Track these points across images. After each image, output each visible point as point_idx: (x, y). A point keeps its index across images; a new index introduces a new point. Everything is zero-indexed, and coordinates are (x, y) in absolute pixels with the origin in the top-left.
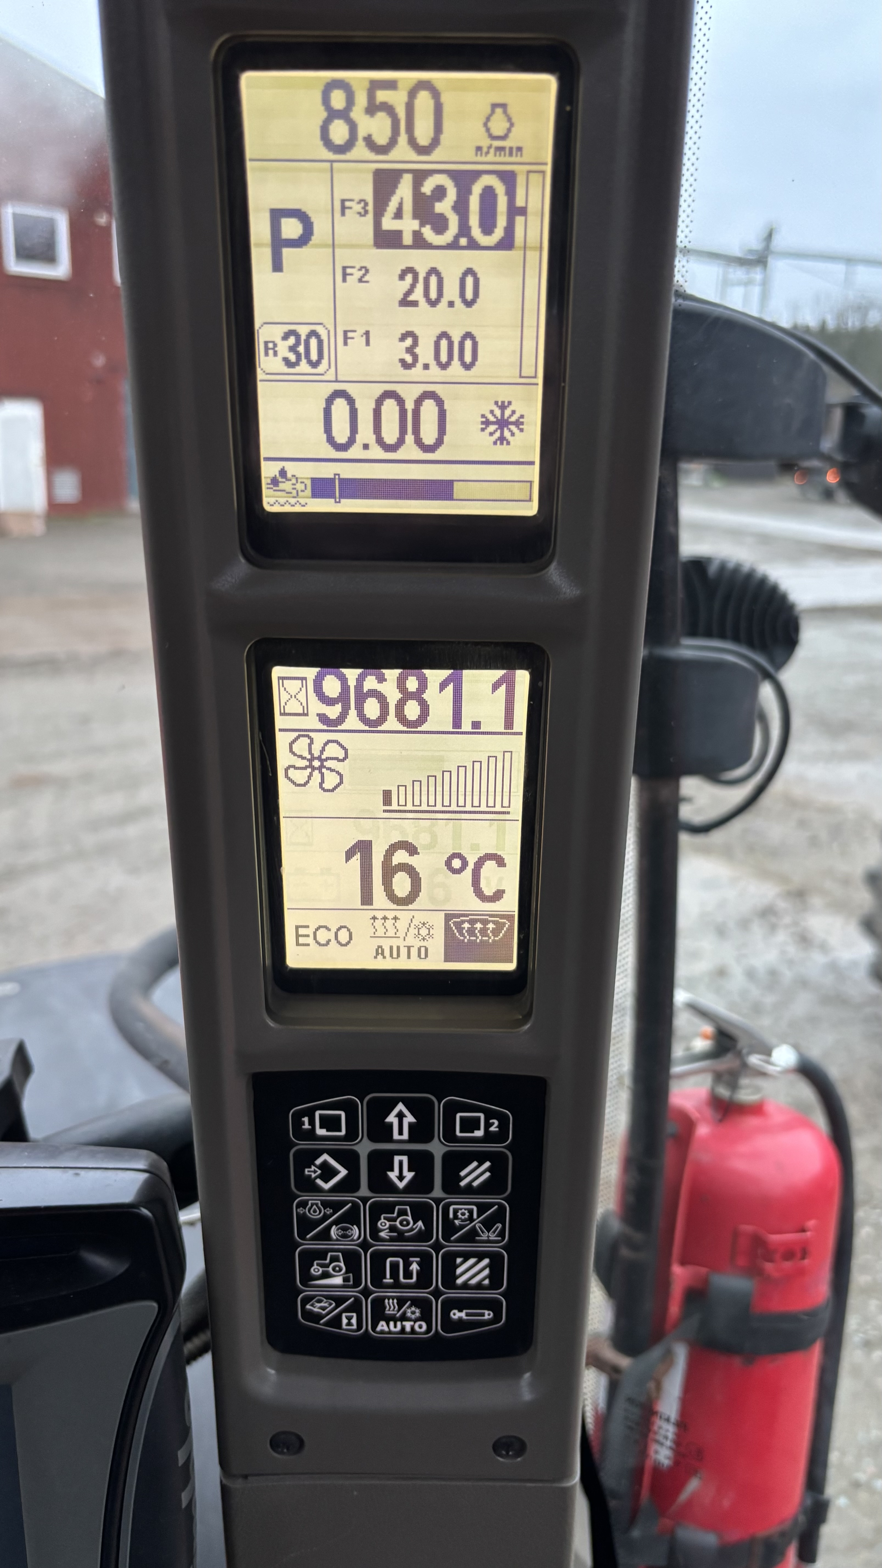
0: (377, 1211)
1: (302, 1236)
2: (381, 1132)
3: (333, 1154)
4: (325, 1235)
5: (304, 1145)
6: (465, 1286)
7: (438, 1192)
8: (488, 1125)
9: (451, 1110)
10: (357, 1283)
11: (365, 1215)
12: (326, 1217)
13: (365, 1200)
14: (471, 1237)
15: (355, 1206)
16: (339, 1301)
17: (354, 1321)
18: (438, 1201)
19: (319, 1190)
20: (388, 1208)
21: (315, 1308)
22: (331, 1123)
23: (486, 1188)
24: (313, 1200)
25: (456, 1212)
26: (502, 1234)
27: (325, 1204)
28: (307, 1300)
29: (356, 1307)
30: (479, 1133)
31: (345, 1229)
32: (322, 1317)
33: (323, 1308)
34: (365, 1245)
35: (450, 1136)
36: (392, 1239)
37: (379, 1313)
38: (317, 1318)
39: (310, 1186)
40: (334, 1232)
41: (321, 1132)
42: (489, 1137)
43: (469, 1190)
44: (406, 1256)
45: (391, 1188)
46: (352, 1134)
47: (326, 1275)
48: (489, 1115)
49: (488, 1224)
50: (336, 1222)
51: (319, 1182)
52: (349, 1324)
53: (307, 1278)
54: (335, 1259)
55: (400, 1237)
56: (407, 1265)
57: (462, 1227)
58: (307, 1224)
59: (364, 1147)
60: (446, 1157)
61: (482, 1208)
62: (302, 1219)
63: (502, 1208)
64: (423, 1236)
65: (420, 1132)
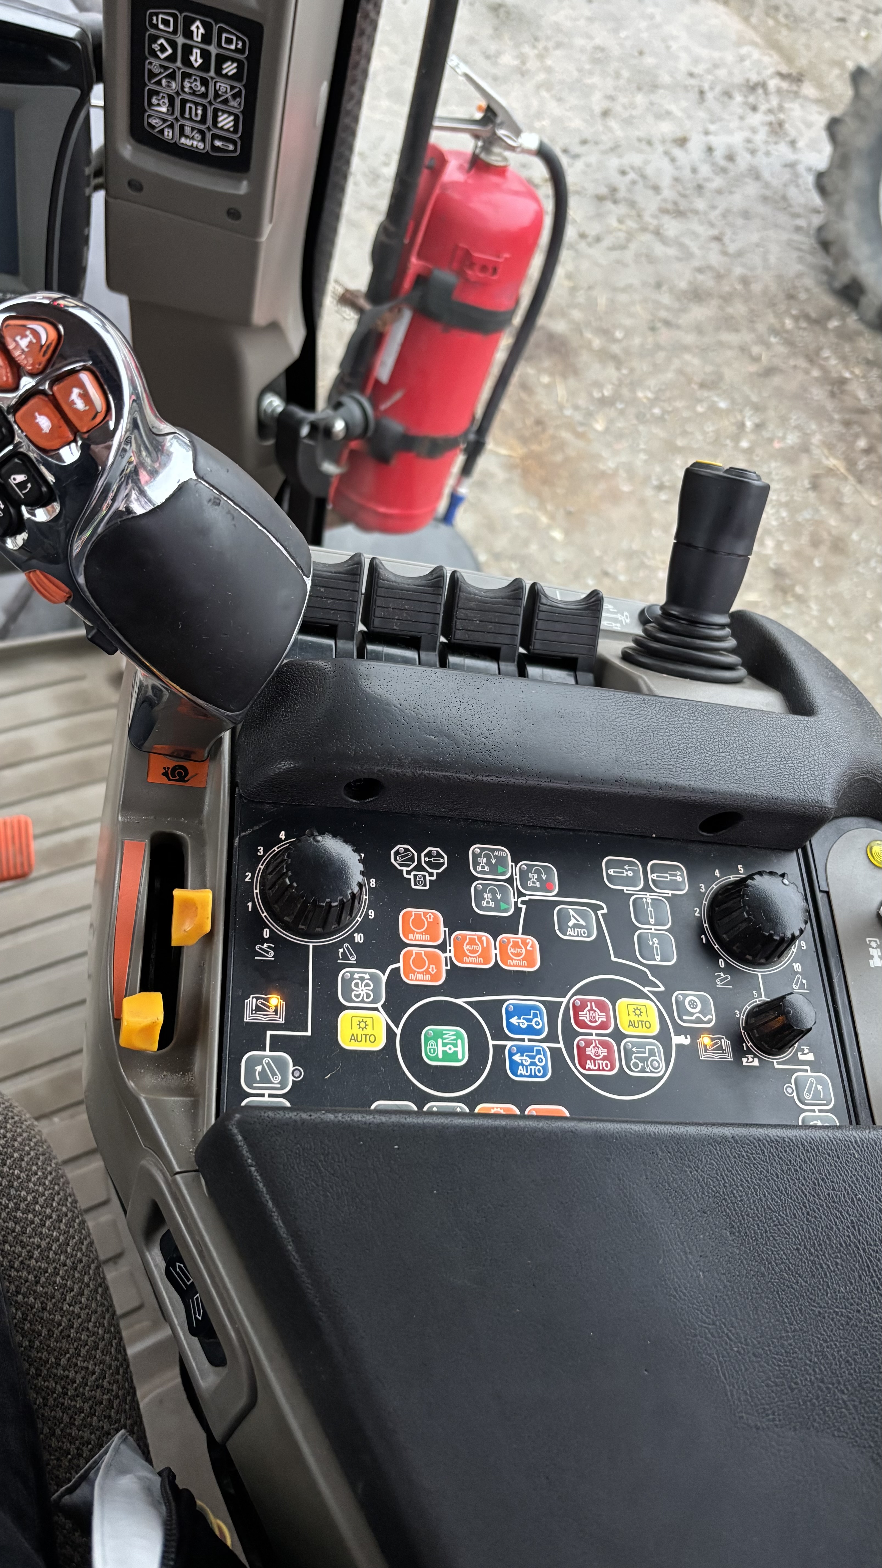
0: (185, 76)
1: (149, 80)
2: (189, 34)
3: (167, 40)
4: (159, 83)
5: (153, 31)
6: (222, 128)
7: (212, 73)
8: (237, 44)
9: (221, 31)
10: (173, 113)
11: (178, 76)
12: (160, 73)
13: (179, 69)
14: (225, 102)
15: (174, 71)
16: (165, 121)
17: (171, 134)
18: (212, 78)
19: (158, 57)
20: (189, 76)
21: (153, 121)
22: (166, 23)
23: (233, 77)
24: (156, 62)
25: (220, 86)
26: (240, 104)
27: (161, 66)
28: (149, 116)
29: (171, 126)
30: (233, 47)
31: (169, 82)
32: (156, 128)
33: (157, 123)
34: (178, 93)
35: (219, 45)
36: (190, 93)
37: (182, 133)
38: (153, 127)
39: (154, 54)
40: (164, 82)
41: (161, 27)
42: (237, 50)
43: (226, 76)
44: (196, 104)
45: (191, 65)
46: (175, 32)
47: (159, 105)
48: (238, 38)
49: (234, 96)
50: (166, 77)
51: (159, 53)
52: (168, 135)
53: (150, 104)
54: (163, 97)
55: (194, 93)
56: (196, 109)
57: (222, 96)
58: (152, 75)
59: (180, 40)
60: (217, 55)
61: (232, 88)
62: (150, 71)
63: (240, 90)
64: (205, 95)
65: (207, 39)
